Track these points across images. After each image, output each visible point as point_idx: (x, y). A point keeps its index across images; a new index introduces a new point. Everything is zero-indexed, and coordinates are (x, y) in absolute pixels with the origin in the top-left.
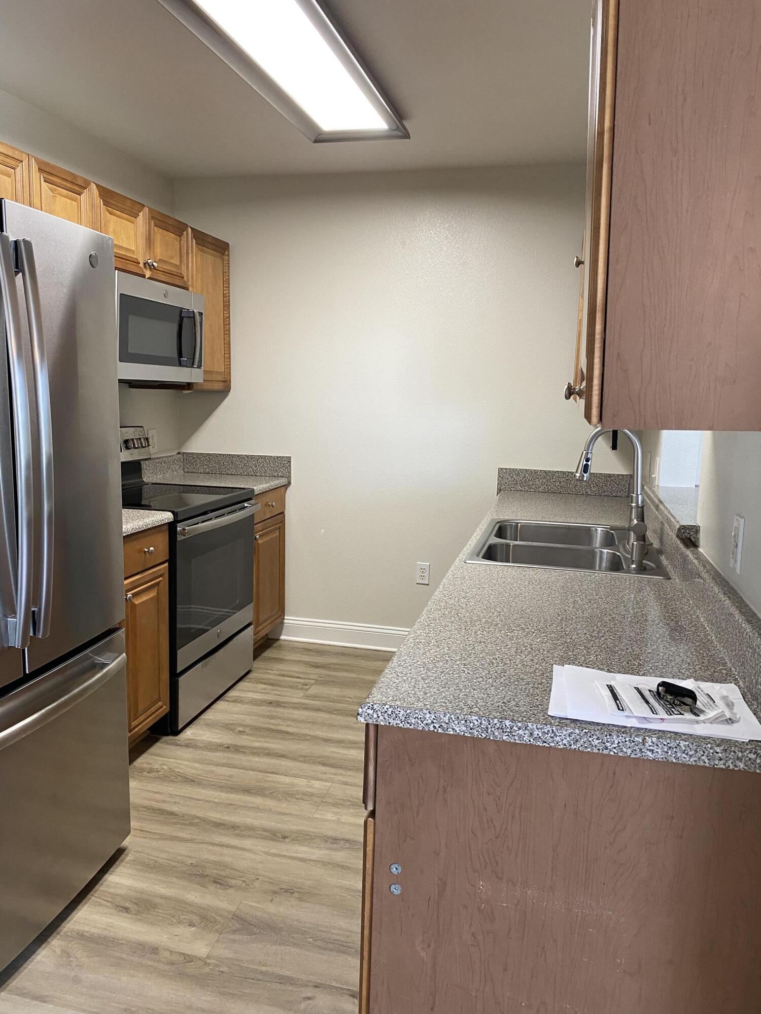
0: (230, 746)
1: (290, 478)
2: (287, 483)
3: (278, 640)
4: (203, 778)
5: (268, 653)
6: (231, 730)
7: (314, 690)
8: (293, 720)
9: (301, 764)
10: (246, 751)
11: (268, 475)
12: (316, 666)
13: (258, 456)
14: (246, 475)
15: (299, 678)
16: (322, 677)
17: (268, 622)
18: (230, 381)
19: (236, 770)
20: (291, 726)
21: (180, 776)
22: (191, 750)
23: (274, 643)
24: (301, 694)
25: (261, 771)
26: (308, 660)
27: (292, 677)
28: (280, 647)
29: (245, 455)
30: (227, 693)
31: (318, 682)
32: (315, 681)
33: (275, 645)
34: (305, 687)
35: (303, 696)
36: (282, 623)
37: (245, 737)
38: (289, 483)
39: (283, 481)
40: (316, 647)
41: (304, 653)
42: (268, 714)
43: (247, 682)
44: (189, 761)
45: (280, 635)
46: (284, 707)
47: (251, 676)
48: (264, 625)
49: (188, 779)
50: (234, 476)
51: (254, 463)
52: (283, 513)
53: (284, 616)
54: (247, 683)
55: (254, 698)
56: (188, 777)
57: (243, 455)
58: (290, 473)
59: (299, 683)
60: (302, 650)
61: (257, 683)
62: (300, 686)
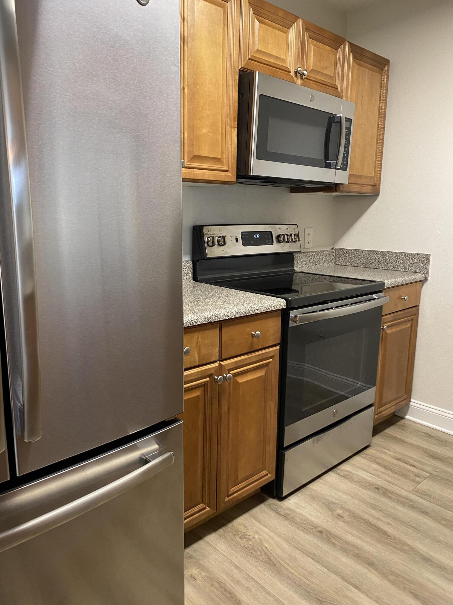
0: (323, 531)
1: (428, 274)
2: (423, 279)
3: (403, 418)
4: (284, 564)
5: (390, 431)
6: (332, 510)
7: (427, 485)
8: (395, 518)
9: (388, 584)
10: (337, 543)
11: (406, 271)
12: (434, 456)
13: (399, 253)
14: (386, 269)
15: (413, 466)
16: (437, 472)
17: (393, 404)
18: (379, 185)
19: (318, 566)
20: (391, 524)
21: (265, 553)
22: (286, 523)
23: (399, 421)
24: (411, 486)
25: (343, 578)
26: (427, 447)
27: (406, 463)
28: (403, 427)
29: (387, 252)
30: (340, 466)
31: (433, 477)
32: (428, 475)
33: (399, 423)
34: (418, 479)
35: (413, 490)
36: (408, 405)
37: (341, 523)
38: (426, 279)
39: (419, 277)
40: (440, 435)
41: (425, 438)
42: (373, 501)
43: (363, 457)
44: (280, 536)
45: (405, 415)
46: (390, 498)
47: (368, 451)
48: (387, 406)
49: (271, 560)
50: (375, 270)
51: (394, 259)
52: (417, 306)
53: (410, 398)
54: (362, 459)
55: (364, 479)
56: (271, 557)
57: (385, 252)
58: (428, 269)
59: (413, 472)
60: (423, 434)
61: (371, 461)
62: (412, 477)
